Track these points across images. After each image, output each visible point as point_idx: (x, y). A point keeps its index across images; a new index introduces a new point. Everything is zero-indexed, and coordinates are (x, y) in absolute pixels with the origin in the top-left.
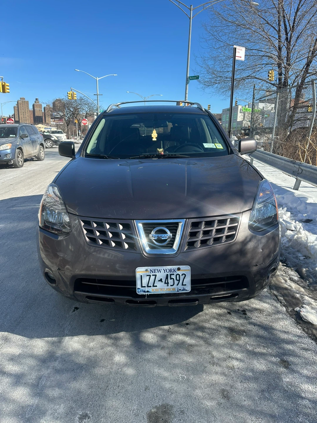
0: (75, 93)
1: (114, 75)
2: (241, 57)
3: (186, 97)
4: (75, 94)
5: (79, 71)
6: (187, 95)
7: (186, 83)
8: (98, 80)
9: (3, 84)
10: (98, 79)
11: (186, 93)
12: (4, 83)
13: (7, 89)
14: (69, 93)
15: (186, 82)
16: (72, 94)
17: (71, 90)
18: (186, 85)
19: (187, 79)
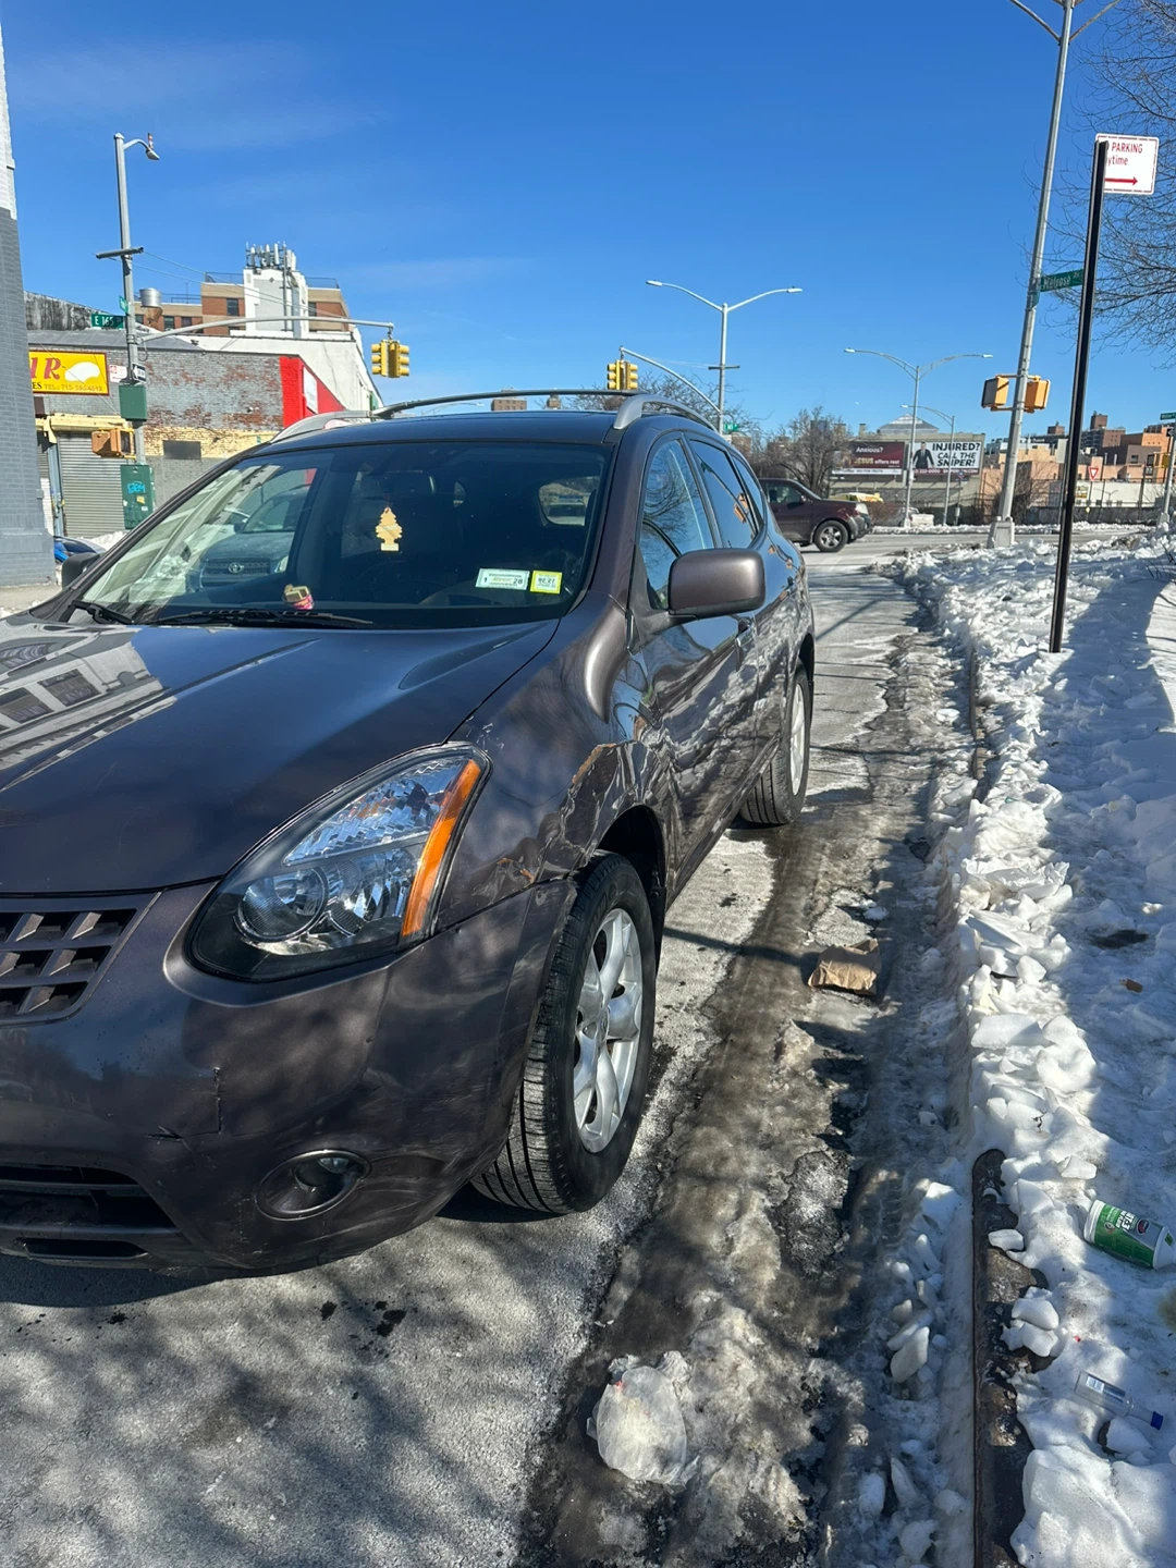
0: (633, 366)
1: (791, 290)
2: (1134, 181)
3: (1022, 360)
4: (633, 371)
5: (660, 284)
6: (1028, 354)
7: (1028, 305)
8: (729, 313)
9: (393, 347)
10: (727, 310)
11: (1023, 346)
12: (396, 343)
13: (403, 364)
14: (612, 366)
15: (1029, 299)
16: (621, 370)
17: (622, 357)
18: (1028, 311)
19: (1032, 287)
